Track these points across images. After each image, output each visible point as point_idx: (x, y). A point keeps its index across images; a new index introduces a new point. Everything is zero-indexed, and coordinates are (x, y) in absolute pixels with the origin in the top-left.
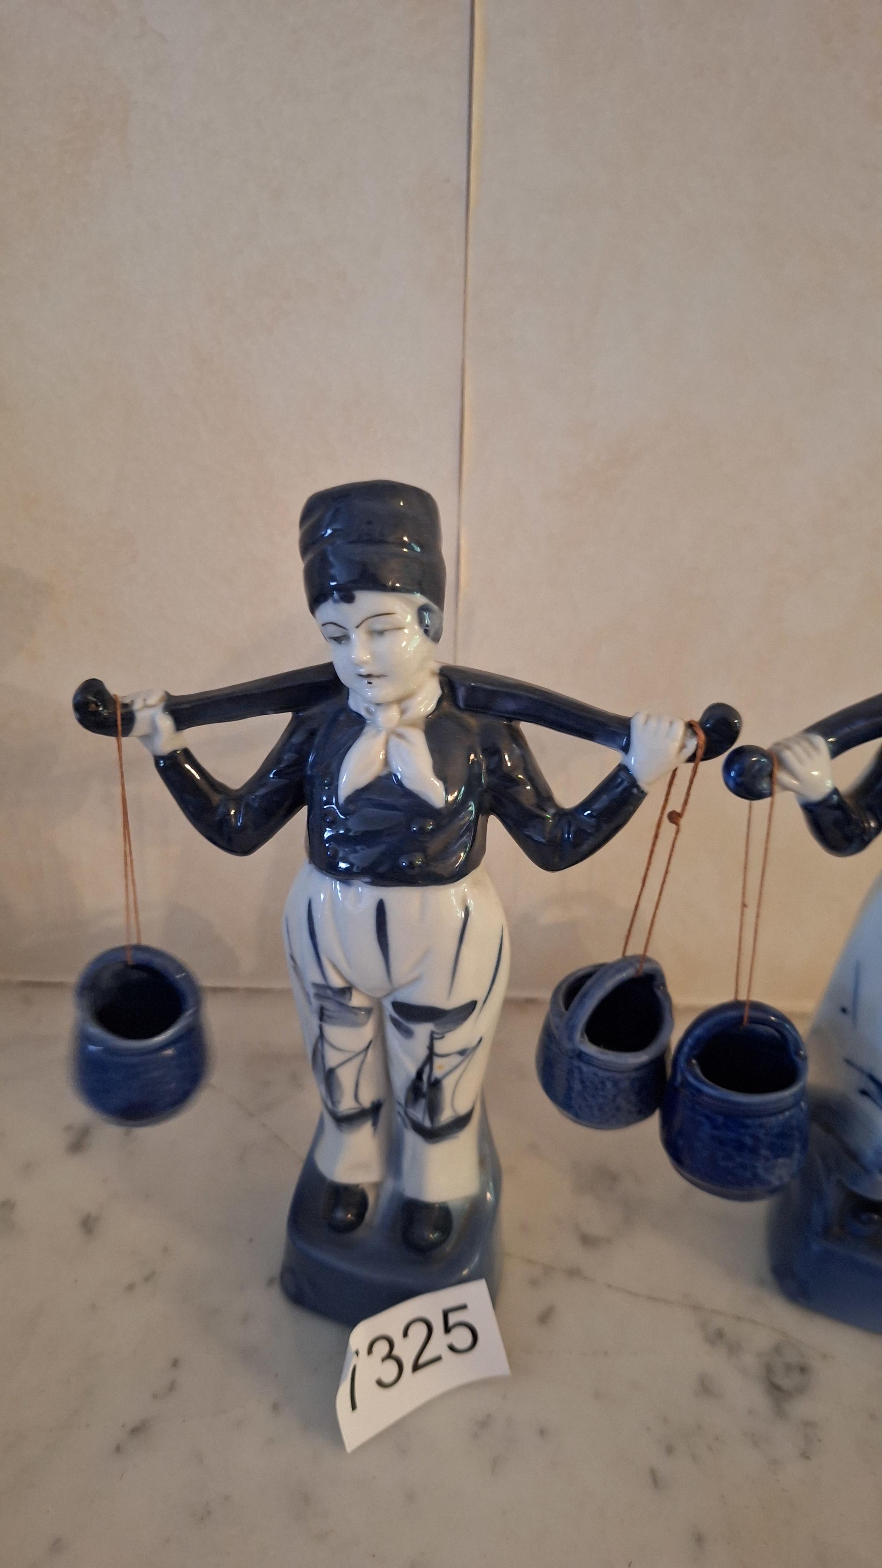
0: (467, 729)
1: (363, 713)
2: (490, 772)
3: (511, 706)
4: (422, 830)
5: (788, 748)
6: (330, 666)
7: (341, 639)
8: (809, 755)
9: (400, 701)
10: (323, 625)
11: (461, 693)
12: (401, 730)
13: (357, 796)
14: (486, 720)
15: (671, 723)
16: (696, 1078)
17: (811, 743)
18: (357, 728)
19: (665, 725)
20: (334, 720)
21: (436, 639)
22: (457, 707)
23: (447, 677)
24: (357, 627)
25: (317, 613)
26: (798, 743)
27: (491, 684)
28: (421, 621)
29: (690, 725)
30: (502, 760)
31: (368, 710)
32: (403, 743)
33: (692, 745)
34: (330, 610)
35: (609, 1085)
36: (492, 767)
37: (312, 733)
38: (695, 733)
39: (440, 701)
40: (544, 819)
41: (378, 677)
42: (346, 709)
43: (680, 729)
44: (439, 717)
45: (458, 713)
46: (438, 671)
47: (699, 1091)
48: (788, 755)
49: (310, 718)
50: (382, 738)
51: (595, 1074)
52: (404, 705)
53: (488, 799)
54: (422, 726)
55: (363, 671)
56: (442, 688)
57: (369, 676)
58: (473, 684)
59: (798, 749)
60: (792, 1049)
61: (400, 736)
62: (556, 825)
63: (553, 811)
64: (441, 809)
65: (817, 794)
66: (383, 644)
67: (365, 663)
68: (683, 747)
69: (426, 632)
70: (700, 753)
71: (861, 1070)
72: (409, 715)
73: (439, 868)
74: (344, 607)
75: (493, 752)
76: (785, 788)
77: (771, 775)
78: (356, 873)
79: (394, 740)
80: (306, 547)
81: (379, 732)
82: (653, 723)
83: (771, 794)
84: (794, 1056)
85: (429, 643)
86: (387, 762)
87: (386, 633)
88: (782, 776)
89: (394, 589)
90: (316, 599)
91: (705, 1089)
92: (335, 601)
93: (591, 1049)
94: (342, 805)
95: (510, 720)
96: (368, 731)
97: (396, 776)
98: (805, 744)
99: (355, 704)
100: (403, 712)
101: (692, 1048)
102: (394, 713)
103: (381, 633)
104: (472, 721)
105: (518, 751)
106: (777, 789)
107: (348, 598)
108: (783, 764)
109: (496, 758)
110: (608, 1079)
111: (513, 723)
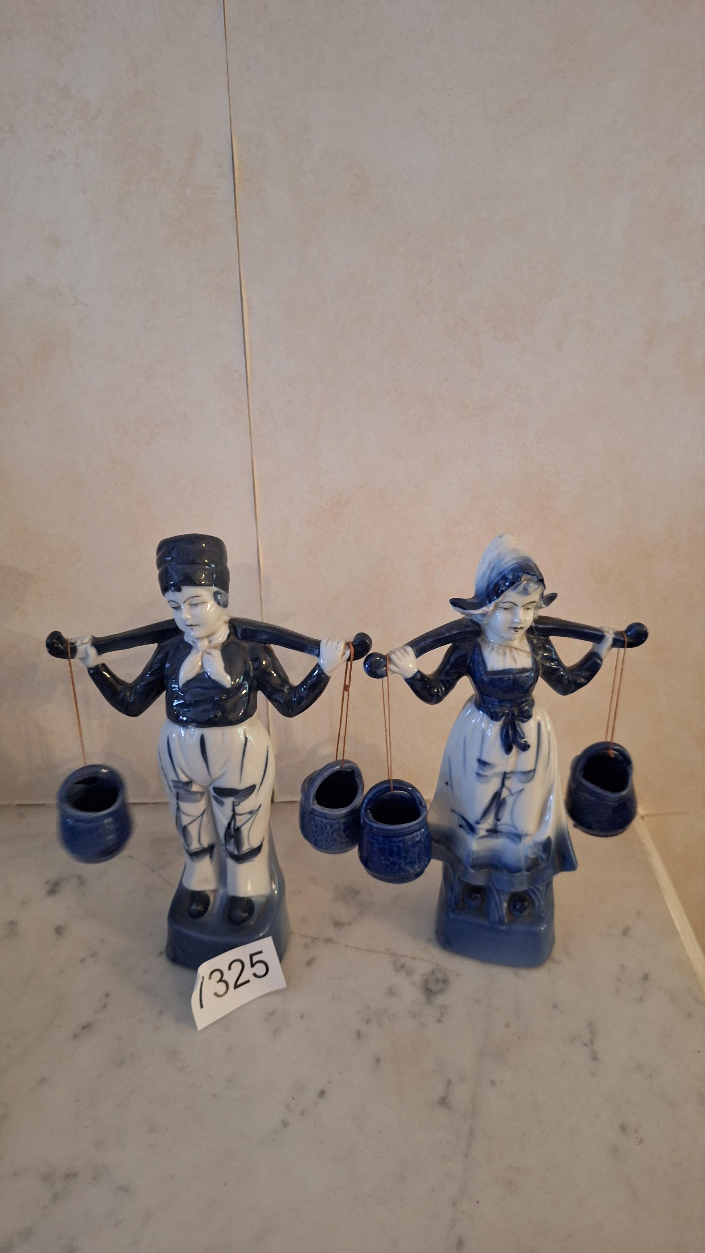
0: (243, 648)
1: (191, 643)
2: (255, 669)
3: (264, 637)
4: (220, 699)
5: (394, 653)
6: (173, 621)
7: (177, 608)
9: (208, 637)
10: (169, 602)
11: (239, 631)
12: (209, 651)
13: (188, 683)
14: (252, 644)
15: (338, 643)
16: (369, 819)
17: (405, 650)
18: (188, 650)
19: (335, 644)
20: (178, 646)
21: (225, 605)
22: (238, 638)
23: (232, 624)
24: (184, 602)
25: (165, 595)
26: (399, 651)
27: (254, 626)
28: (216, 599)
29: (347, 644)
30: (261, 663)
31: (193, 642)
32: (209, 657)
33: (348, 653)
34: (171, 595)
35: (328, 827)
36: (256, 667)
37: (167, 654)
39: (229, 636)
40: (284, 691)
41: (196, 625)
42: (183, 641)
43: (342, 646)
44: (229, 643)
45: (238, 641)
46: (228, 621)
47: (371, 827)
49: (165, 646)
50: (200, 654)
51: (322, 822)
52: (210, 639)
53: (255, 683)
54: (220, 648)
55: (189, 623)
56: (230, 629)
57: (191, 625)
58: (245, 627)
60: (418, 803)
61: (208, 653)
62: (289, 693)
63: (287, 687)
64: (230, 688)
65: (410, 675)
66: (197, 610)
67: (189, 619)
68: (344, 654)
69: (219, 603)
71: (459, 815)
72: (212, 644)
73: (231, 717)
74: (177, 593)
75: (256, 660)
76: (394, 672)
77: (386, 666)
78: (190, 722)
79: (206, 656)
80: (159, 565)
81: (198, 651)
82: (330, 643)
84: (419, 806)
85: (221, 608)
86: (202, 666)
87: (198, 605)
88: (391, 666)
89: (201, 585)
90: (165, 590)
91: (375, 825)
92: (172, 591)
93: (318, 808)
94: (181, 688)
95: (265, 643)
96: (193, 652)
97: (207, 674)
98: (402, 651)
99: (187, 639)
100: (210, 642)
101: (368, 804)
102: (206, 642)
103: (196, 605)
104: (246, 645)
105: (269, 658)
106: (389, 673)
107: (179, 590)
108: (390, 660)
109: (257, 663)
110: (328, 823)
111: (267, 645)
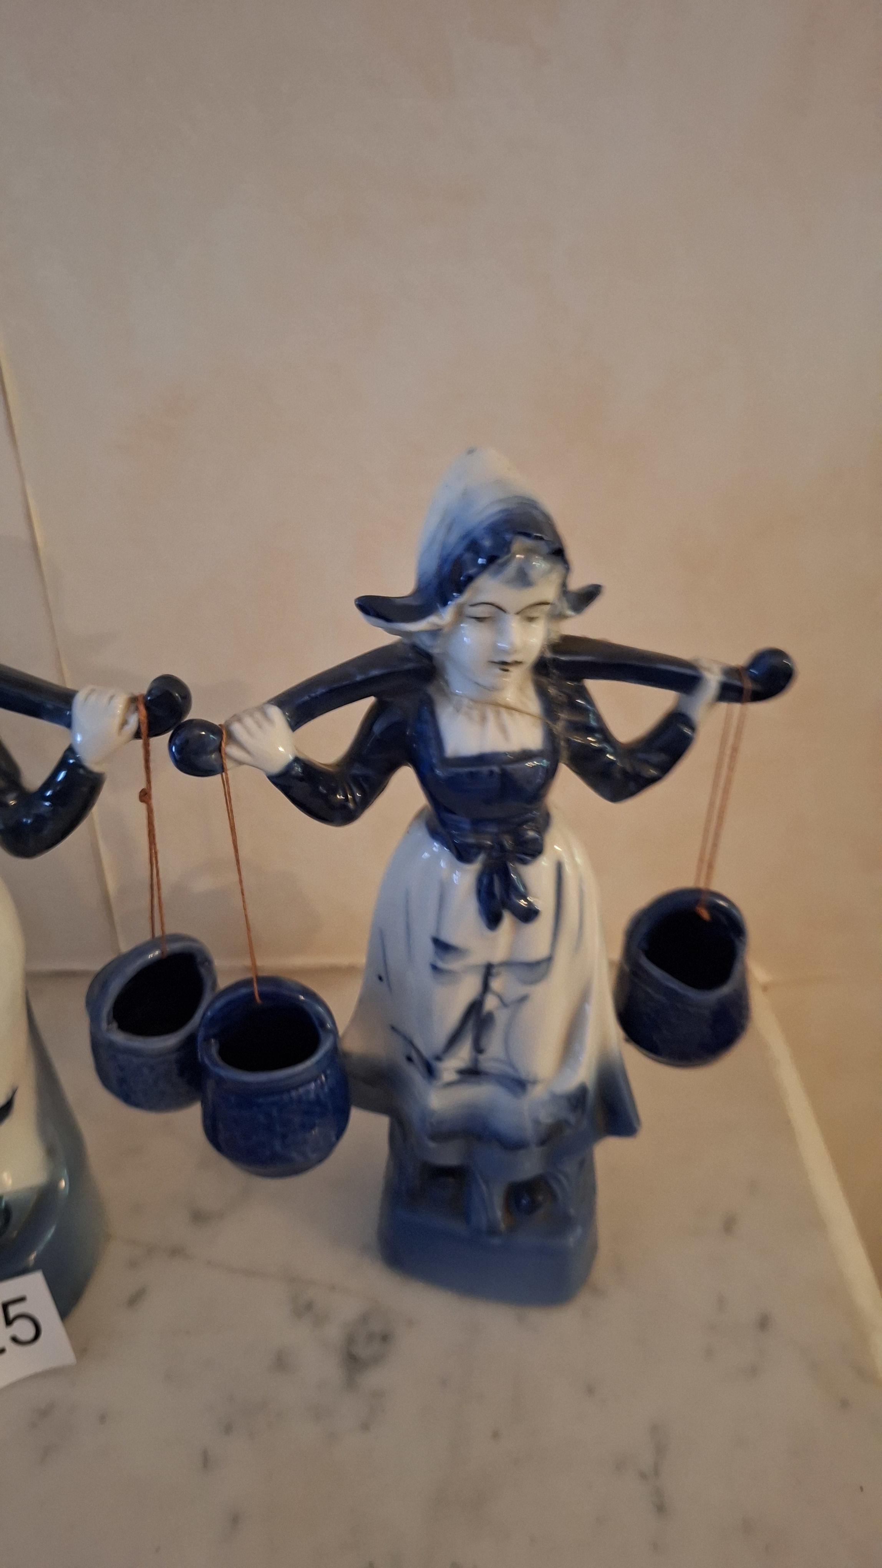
5: (240, 721)
8: (260, 726)
15: (112, 698)
16: (215, 1061)
19: (106, 699)
26: (251, 715)
33: (133, 722)
35: (145, 1071)
38: (137, 709)
43: (120, 704)
47: (218, 1073)
48: (237, 729)
51: (132, 1062)
59: (249, 721)
65: (279, 765)
68: (124, 723)
70: (144, 729)
71: (403, 1037)
77: (219, 749)
82: (93, 698)
83: (222, 769)
88: (232, 750)
91: (223, 1071)
93: (120, 1036)
98: (258, 715)
106: (229, 764)
108: (231, 737)
110: (142, 1064)
